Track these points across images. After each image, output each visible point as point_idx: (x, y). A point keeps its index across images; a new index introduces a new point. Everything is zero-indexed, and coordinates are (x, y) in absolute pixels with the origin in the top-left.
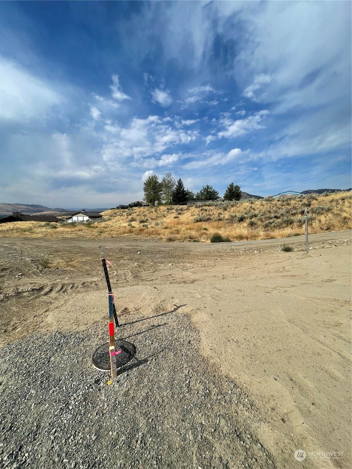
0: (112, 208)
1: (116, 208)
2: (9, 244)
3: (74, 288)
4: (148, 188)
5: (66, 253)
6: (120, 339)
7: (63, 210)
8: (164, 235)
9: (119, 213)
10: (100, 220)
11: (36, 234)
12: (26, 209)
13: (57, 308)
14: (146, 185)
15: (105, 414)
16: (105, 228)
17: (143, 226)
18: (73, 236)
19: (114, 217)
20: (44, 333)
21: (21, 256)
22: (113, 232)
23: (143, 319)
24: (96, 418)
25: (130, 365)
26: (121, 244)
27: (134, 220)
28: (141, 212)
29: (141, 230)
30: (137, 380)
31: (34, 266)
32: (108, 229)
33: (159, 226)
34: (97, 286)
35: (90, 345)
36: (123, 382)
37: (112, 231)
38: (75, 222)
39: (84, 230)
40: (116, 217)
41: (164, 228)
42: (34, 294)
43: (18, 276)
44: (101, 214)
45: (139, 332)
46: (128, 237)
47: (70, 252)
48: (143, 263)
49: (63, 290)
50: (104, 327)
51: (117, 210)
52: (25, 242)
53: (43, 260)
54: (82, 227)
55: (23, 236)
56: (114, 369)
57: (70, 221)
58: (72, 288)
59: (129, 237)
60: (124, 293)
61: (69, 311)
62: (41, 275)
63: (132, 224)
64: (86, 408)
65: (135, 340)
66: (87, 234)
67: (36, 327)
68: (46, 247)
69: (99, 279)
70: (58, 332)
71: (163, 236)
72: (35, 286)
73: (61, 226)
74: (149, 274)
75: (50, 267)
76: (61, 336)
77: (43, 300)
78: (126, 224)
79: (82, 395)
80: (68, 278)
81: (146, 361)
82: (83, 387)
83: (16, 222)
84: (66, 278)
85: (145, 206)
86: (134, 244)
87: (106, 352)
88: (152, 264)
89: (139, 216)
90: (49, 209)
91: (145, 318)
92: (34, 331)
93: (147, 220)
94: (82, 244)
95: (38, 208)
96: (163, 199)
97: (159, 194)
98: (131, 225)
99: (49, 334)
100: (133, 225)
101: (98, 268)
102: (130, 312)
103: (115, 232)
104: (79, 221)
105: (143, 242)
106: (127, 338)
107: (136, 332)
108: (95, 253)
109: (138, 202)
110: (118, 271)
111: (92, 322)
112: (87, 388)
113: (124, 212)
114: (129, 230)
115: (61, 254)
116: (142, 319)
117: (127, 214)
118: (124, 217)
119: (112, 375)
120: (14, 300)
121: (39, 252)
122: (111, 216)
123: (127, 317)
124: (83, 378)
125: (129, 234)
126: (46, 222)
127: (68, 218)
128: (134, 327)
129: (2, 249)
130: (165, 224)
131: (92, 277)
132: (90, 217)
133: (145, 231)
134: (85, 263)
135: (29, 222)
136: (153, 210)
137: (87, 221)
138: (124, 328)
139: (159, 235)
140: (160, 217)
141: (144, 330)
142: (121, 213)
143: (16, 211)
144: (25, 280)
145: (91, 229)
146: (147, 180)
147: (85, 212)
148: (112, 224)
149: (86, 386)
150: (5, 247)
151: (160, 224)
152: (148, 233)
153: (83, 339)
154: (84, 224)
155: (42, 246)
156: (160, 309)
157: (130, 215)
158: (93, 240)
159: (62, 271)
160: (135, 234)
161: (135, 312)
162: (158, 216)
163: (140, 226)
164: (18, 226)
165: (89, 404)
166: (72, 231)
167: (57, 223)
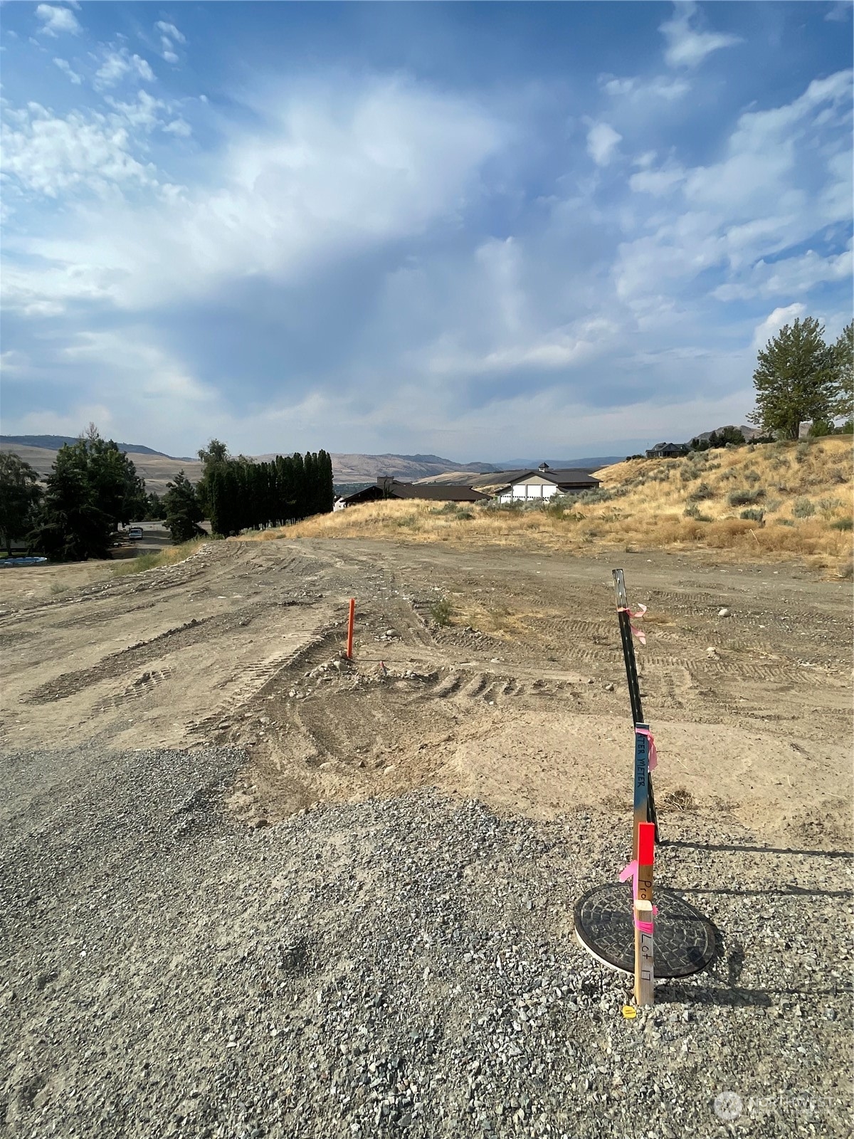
0: (631, 456)
1: (645, 454)
2: (370, 554)
3: (514, 693)
4: (772, 374)
5: (493, 589)
6: (663, 888)
7: (488, 468)
8: (835, 552)
9: (656, 471)
10: (591, 495)
11: (425, 532)
12: (405, 467)
13: (474, 737)
14: (766, 360)
15: (616, 1103)
16: (607, 519)
17: (745, 516)
18: (513, 541)
19: (636, 486)
20: (446, 795)
21: (393, 589)
22: (632, 534)
23: (748, 845)
24: (589, 1098)
25: (699, 988)
26: (656, 576)
27: (710, 496)
28: (738, 466)
29: (735, 532)
30: (727, 1050)
31: (420, 617)
32: (617, 524)
33: (813, 518)
34: (579, 700)
35: (568, 872)
36: (676, 1032)
37: (627, 530)
38: (519, 503)
39: (544, 525)
40: (643, 484)
41: (834, 526)
42: (419, 688)
43: (385, 637)
44: (595, 475)
45: (733, 886)
46: (682, 553)
47: (504, 587)
48: (738, 651)
49: (486, 692)
50: (610, 833)
51: (649, 462)
52: (401, 551)
53: (438, 602)
54: (538, 517)
55: (396, 538)
56: (646, 975)
57: (505, 499)
58: (507, 690)
59: (688, 553)
60: (673, 741)
61: (506, 753)
62: (433, 641)
63: (699, 508)
64: (558, 1050)
65: (717, 911)
66: (552, 539)
67: (429, 774)
68: (446, 568)
69: (583, 678)
70: (480, 805)
71: (827, 558)
72: (420, 668)
73: (482, 514)
74: (764, 693)
75: (453, 625)
76: (489, 819)
77: (438, 708)
78: (679, 510)
79: (548, 1007)
80: (498, 662)
81: (761, 999)
82: (549, 984)
83: (382, 502)
84: (493, 661)
85: (754, 441)
86: (706, 577)
87: (617, 912)
88: (774, 657)
89: (731, 479)
90: (455, 464)
91: (758, 846)
92: (422, 783)
93: (761, 494)
94: (538, 569)
95: (429, 463)
96: (838, 412)
97: (821, 389)
98: (697, 511)
99: (458, 803)
100: (703, 514)
101: (582, 645)
102: (697, 807)
103: (640, 536)
104: (529, 499)
105: (740, 573)
106: (688, 891)
107: (720, 883)
108: (572, 599)
109: (730, 430)
110: (646, 665)
111: (574, 804)
112: (559, 993)
113: (674, 467)
114: (688, 530)
115: (480, 590)
116: (745, 846)
117: (682, 475)
118: (671, 483)
119: (636, 991)
120: (378, 693)
121: (429, 581)
122: (628, 482)
123: (687, 822)
124: (548, 959)
125: (688, 544)
126: (447, 503)
127: (501, 491)
128: (713, 862)
129: (356, 567)
130: (840, 510)
131: (562, 670)
132: (563, 487)
133: (753, 533)
134: (544, 624)
135: (409, 501)
136: (791, 456)
137: (553, 498)
138: (676, 856)
139: (811, 553)
140: (821, 482)
141: (752, 885)
142: (662, 472)
143: (385, 473)
144: (399, 648)
145: (565, 523)
146: (773, 343)
147: (547, 472)
148: (628, 511)
149: (558, 986)
150: (362, 561)
151: (818, 508)
152: (762, 542)
153: (545, 847)
154: (544, 507)
155: (436, 566)
156: (821, 832)
157: (695, 476)
158: (567, 557)
159: (483, 640)
160: (710, 545)
161: (716, 814)
162: (812, 477)
163: (732, 518)
164: (386, 512)
165: (567, 1043)
166: (510, 529)
167: (473, 505)
